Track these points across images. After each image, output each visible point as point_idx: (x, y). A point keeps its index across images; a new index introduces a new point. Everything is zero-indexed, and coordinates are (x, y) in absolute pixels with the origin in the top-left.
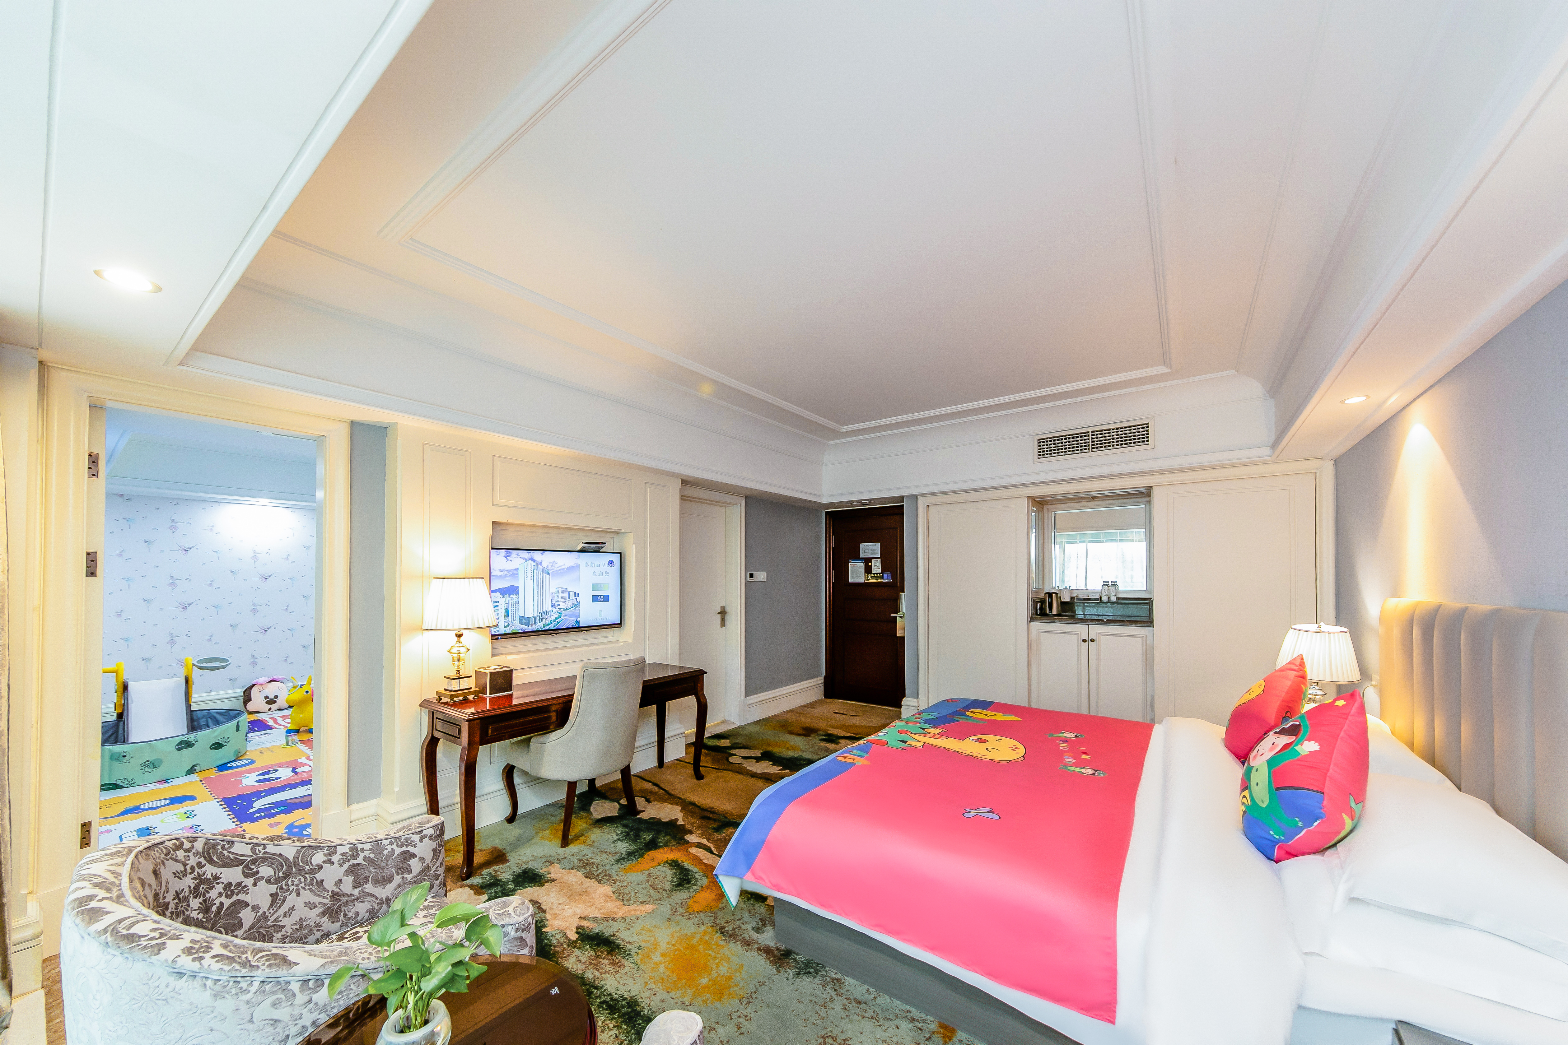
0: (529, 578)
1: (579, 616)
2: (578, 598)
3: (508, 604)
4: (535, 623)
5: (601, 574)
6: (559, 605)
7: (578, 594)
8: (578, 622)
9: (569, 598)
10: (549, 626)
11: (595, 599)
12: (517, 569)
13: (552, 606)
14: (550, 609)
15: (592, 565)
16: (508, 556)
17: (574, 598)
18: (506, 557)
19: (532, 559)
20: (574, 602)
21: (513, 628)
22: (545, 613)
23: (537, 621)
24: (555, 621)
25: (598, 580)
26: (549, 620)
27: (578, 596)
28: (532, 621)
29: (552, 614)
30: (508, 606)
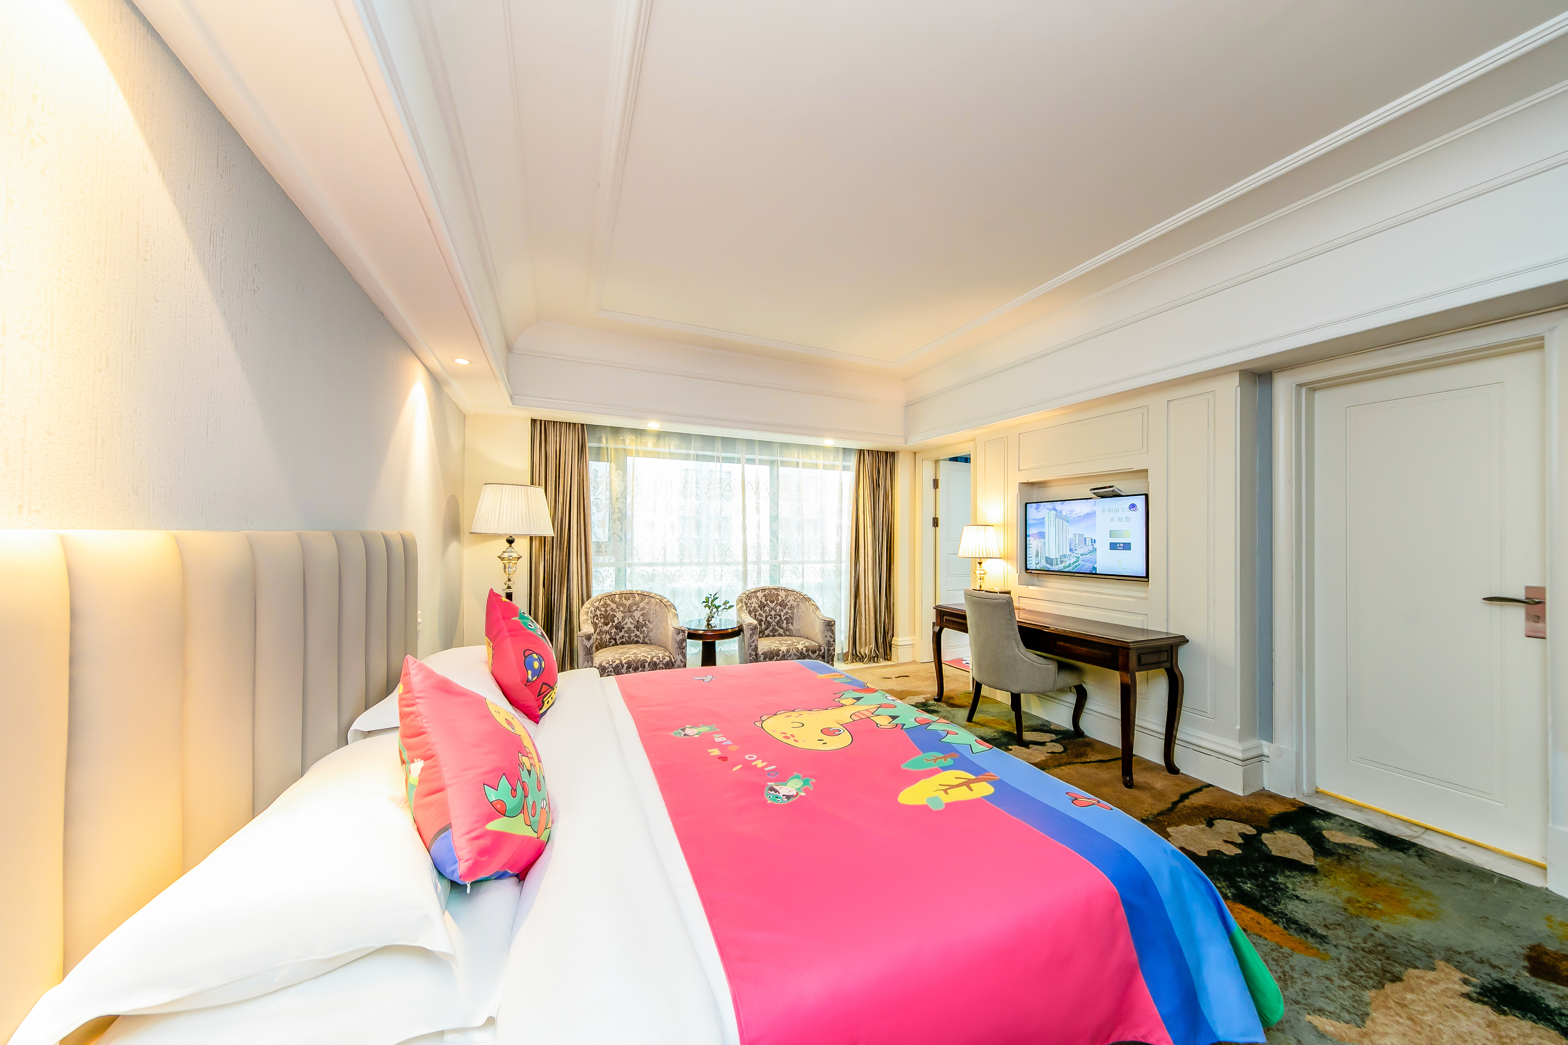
0: (1052, 525)
1: (1096, 563)
2: (1094, 544)
3: (1038, 546)
4: (1057, 564)
5: (1120, 519)
6: (1076, 550)
7: (1095, 540)
8: (1095, 568)
9: (1085, 544)
10: (1069, 568)
11: (1113, 546)
12: (1043, 518)
13: (1070, 551)
14: (1068, 553)
15: (1110, 510)
16: (1038, 508)
17: (1090, 544)
18: (1036, 509)
19: (1054, 509)
20: (1091, 549)
21: (1041, 566)
22: (1065, 556)
23: (1058, 563)
24: (1073, 564)
25: (1116, 526)
26: (1068, 563)
27: (1095, 543)
28: (1055, 562)
29: (1071, 558)
30: (1038, 547)
